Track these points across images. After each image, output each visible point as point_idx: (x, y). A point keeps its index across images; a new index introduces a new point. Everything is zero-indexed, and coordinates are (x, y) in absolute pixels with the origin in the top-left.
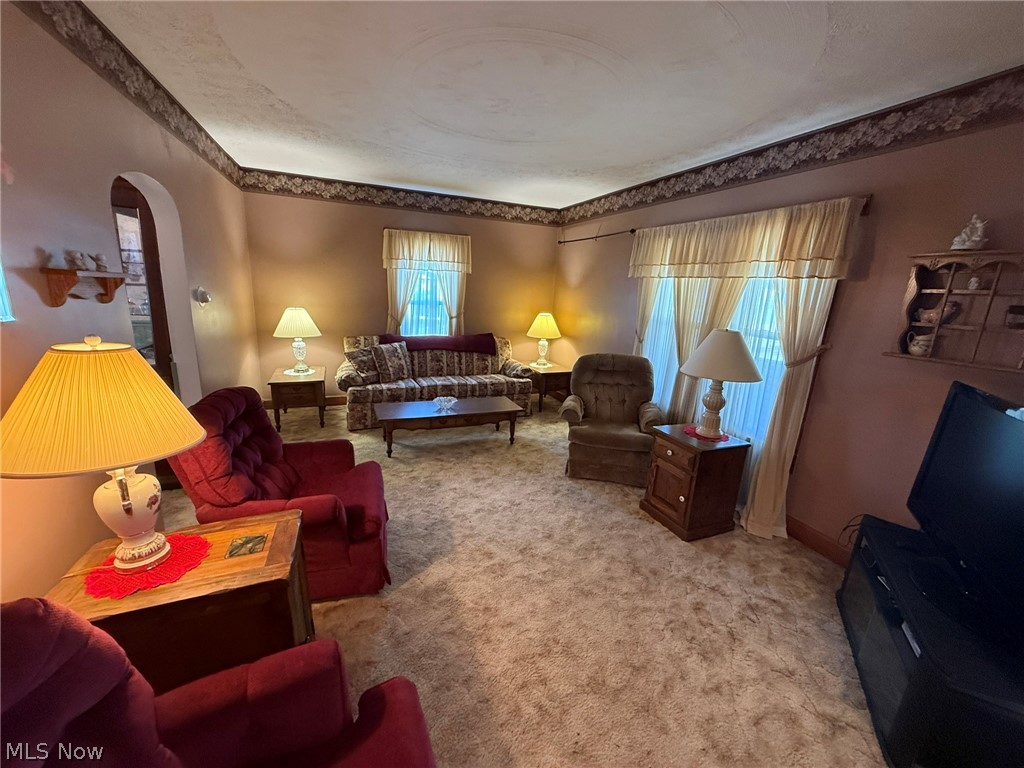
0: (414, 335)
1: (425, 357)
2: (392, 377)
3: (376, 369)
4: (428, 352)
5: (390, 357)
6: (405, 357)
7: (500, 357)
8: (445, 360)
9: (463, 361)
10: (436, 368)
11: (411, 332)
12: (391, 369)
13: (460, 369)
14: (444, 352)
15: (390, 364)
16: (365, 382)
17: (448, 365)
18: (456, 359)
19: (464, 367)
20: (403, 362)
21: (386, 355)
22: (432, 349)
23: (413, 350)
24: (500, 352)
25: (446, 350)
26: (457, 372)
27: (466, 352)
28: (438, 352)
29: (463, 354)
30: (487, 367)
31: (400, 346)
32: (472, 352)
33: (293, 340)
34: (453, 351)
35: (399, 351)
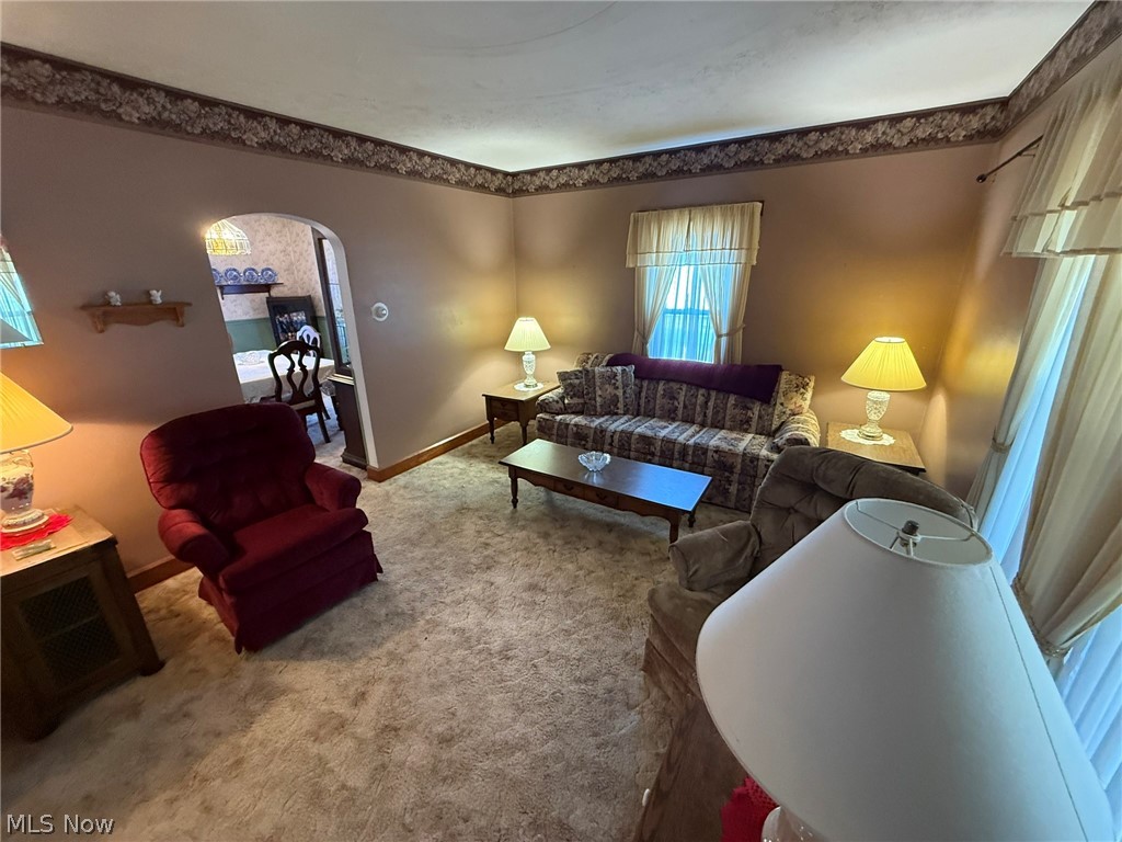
1: (656, 389)
2: (599, 409)
4: (661, 383)
5: (602, 384)
6: (625, 386)
7: (779, 408)
8: (682, 398)
9: (711, 404)
10: (667, 407)
12: (598, 399)
13: (705, 415)
14: (684, 387)
15: (599, 392)
16: (565, 410)
17: (685, 407)
18: (701, 399)
19: (710, 413)
20: (620, 393)
22: (668, 381)
23: (642, 379)
24: (781, 399)
25: (688, 384)
26: (699, 419)
27: (718, 390)
28: (675, 386)
29: (713, 393)
30: (748, 421)
31: (624, 371)
32: (729, 392)
34: (699, 386)
35: (619, 377)
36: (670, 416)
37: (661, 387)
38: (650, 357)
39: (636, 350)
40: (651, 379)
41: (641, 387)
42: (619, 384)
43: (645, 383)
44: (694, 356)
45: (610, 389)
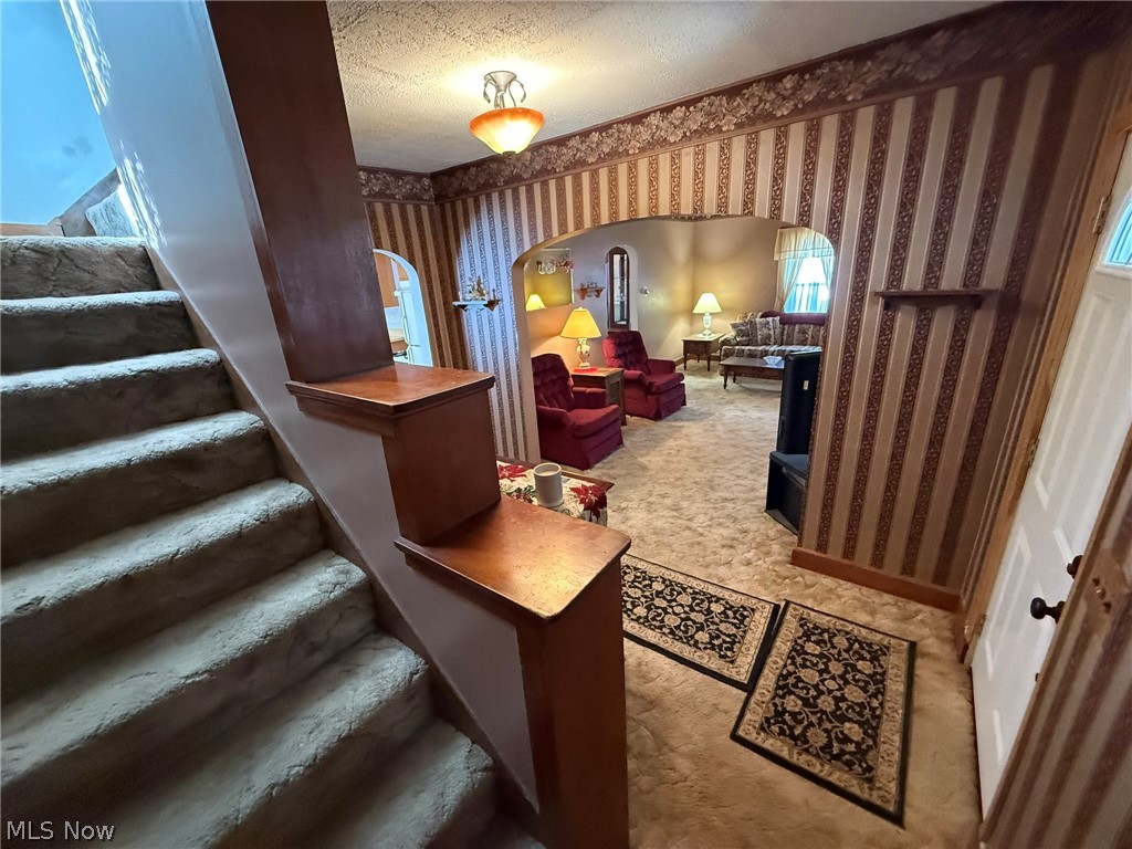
0: (796, 311)
3: (748, 336)
5: (761, 328)
6: (775, 328)
11: (794, 308)
16: (738, 344)
17: (812, 337)
20: (772, 332)
21: (758, 326)
28: (805, 326)
33: (703, 314)
36: (803, 343)
37: (797, 327)
38: (786, 312)
39: (776, 308)
40: (789, 324)
41: (784, 329)
42: (771, 327)
43: (786, 327)
44: (815, 309)
45: (766, 331)
